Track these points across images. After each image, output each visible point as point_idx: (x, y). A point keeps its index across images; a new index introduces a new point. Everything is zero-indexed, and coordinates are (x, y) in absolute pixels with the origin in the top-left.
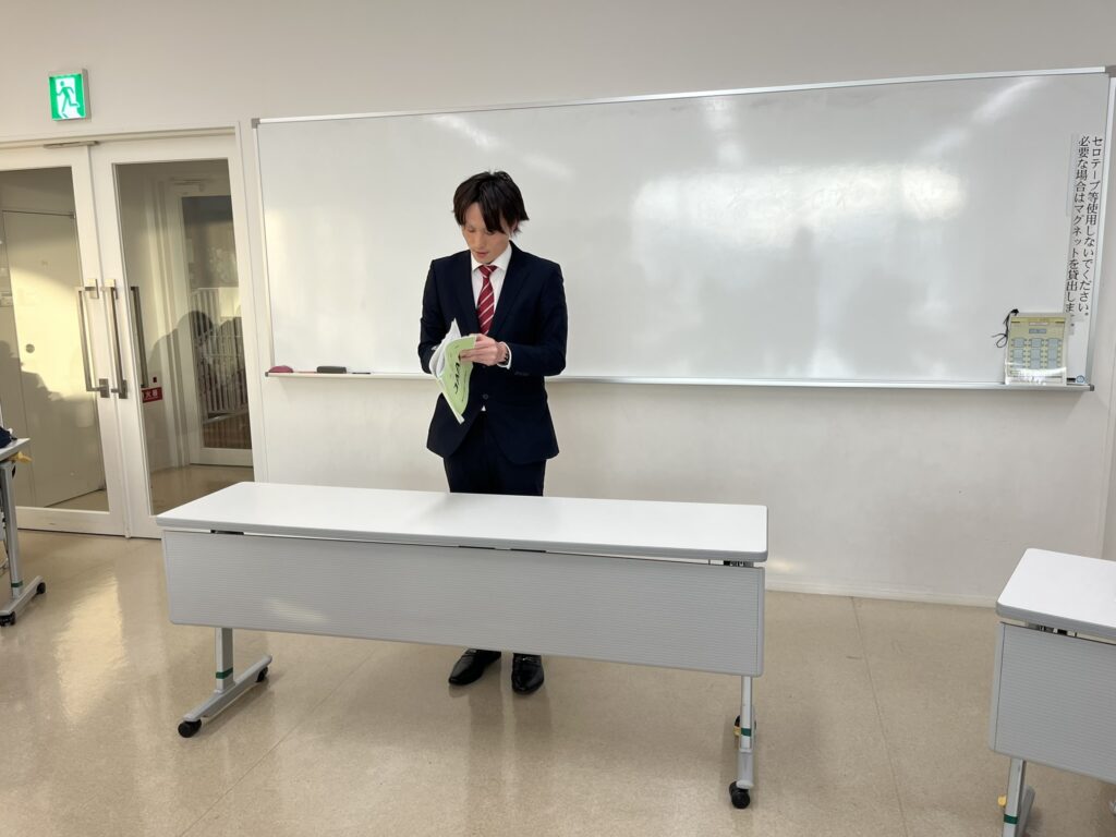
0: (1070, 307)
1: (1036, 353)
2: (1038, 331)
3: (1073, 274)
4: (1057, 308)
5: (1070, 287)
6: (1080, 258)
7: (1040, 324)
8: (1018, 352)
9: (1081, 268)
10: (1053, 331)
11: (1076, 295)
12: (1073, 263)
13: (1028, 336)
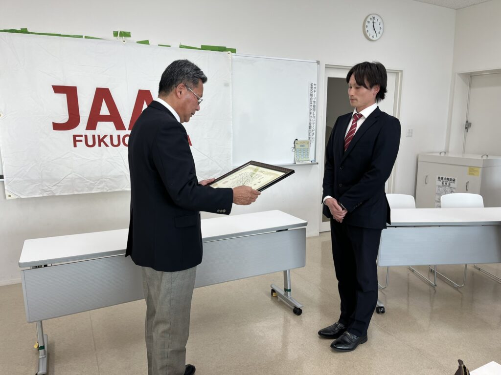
0: (310, 138)
1: (302, 154)
2: (302, 146)
3: (310, 127)
4: (307, 139)
5: (310, 131)
6: (312, 122)
7: (303, 143)
8: (298, 153)
9: (312, 125)
10: (306, 146)
11: (311, 134)
12: (310, 124)
13: (300, 148)
